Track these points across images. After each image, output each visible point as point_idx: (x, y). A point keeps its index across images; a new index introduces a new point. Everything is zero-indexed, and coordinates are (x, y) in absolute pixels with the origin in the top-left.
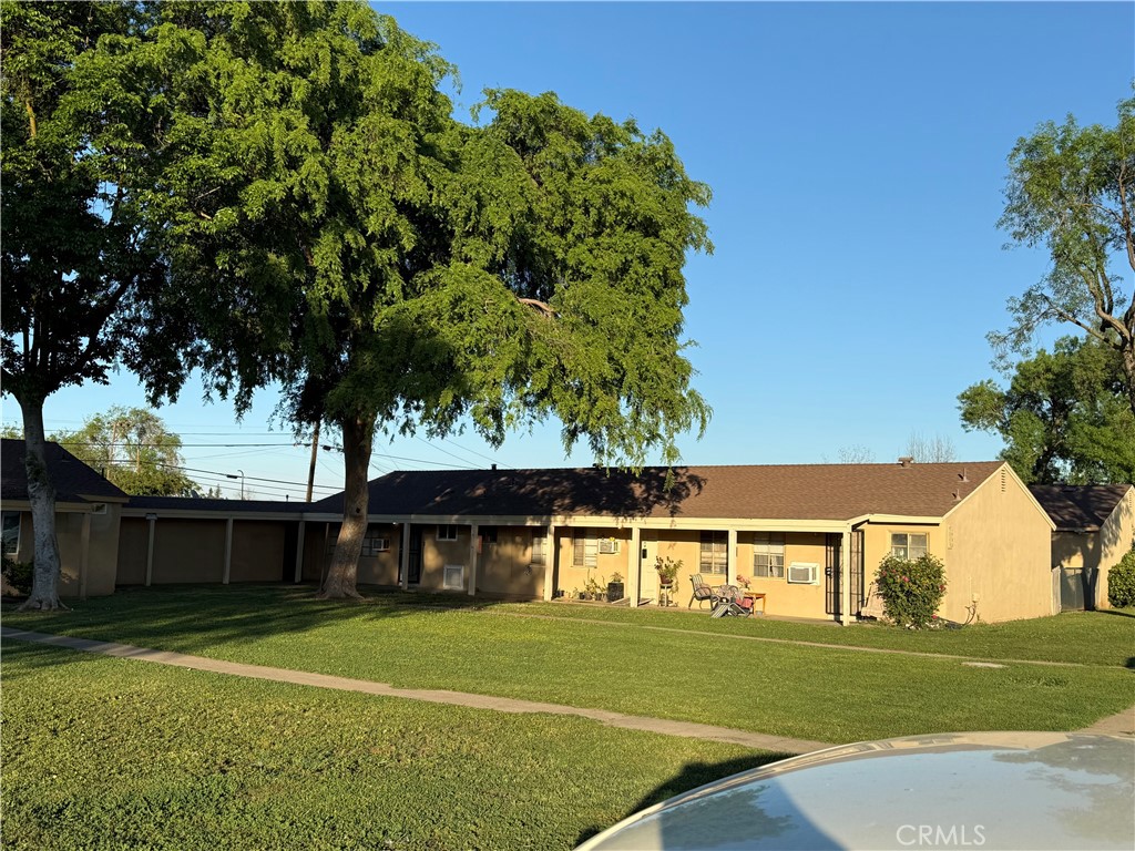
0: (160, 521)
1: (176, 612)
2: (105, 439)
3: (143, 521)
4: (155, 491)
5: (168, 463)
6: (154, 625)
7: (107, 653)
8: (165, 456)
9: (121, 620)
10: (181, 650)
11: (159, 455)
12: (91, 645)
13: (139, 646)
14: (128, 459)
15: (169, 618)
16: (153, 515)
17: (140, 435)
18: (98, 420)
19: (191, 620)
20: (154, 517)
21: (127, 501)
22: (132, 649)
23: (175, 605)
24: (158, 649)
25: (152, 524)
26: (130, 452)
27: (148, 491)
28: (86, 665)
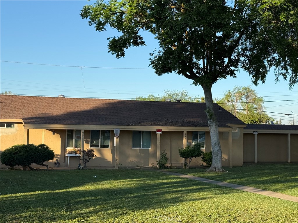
0: (259, 134)
1: (269, 174)
2: (233, 101)
3: (252, 134)
4: (255, 122)
5: (259, 110)
6: (261, 179)
7: (245, 190)
8: (257, 107)
9: (248, 177)
10: (275, 191)
11: (255, 106)
12: (238, 187)
13: (257, 188)
14: (242, 109)
15: (267, 176)
16: (256, 132)
17: (247, 98)
18: (230, 93)
19: (277, 178)
20: (257, 133)
21: (245, 126)
22: (254, 189)
23: (269, 171)
24: (265, 190)
25: (256, 136)
26: (243, 106)
27: (252, 122)
28: (237, 195)
